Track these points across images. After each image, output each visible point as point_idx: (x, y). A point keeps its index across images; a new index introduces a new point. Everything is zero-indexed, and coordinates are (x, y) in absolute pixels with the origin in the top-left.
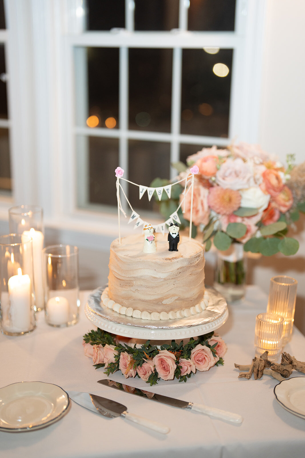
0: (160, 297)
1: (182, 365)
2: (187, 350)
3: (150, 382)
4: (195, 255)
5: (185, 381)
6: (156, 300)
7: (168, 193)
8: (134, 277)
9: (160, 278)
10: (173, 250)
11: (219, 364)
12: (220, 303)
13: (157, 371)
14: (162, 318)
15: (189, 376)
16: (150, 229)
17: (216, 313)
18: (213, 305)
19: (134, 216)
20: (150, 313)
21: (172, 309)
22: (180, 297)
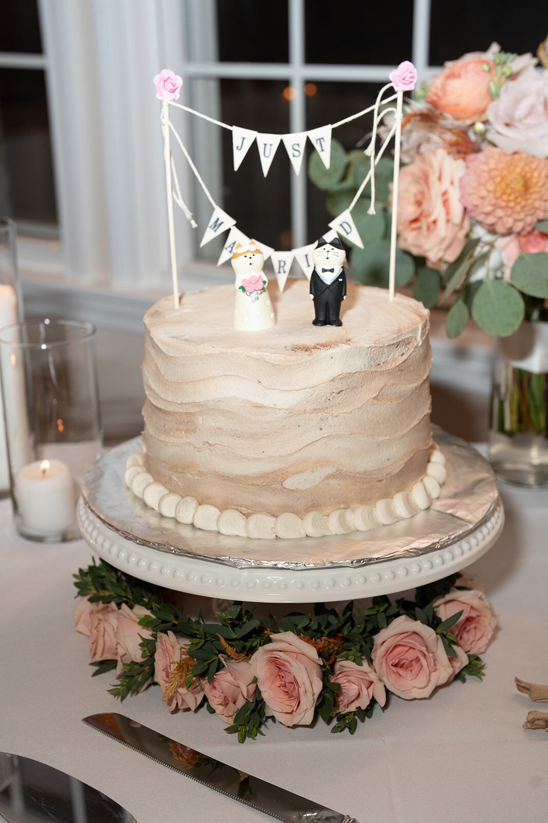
0: (275, 466)
1: (342, 680)
2: (362, 633)
3: (237, 731)
4: (394, 339)
5: (352, 730)
6: (264, 476)
7: (323, 150)
8: (197, 404)
9: (274, 408)
10: (325, 323)
11: (467, 677)
12: (476, 490)
13: (265, 696)
14: (282, 534)
15: (367, 713)
16: (249, 255)
17: (459, 522)
18: (456, 495)
19: (219, 222)
20: (247, 516)
21: (315, 506)
22: (341, 468)
